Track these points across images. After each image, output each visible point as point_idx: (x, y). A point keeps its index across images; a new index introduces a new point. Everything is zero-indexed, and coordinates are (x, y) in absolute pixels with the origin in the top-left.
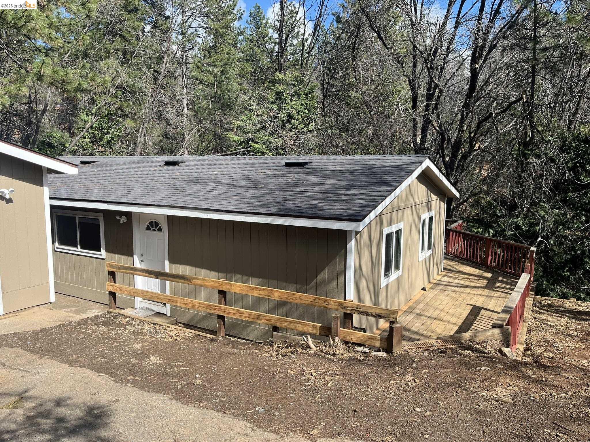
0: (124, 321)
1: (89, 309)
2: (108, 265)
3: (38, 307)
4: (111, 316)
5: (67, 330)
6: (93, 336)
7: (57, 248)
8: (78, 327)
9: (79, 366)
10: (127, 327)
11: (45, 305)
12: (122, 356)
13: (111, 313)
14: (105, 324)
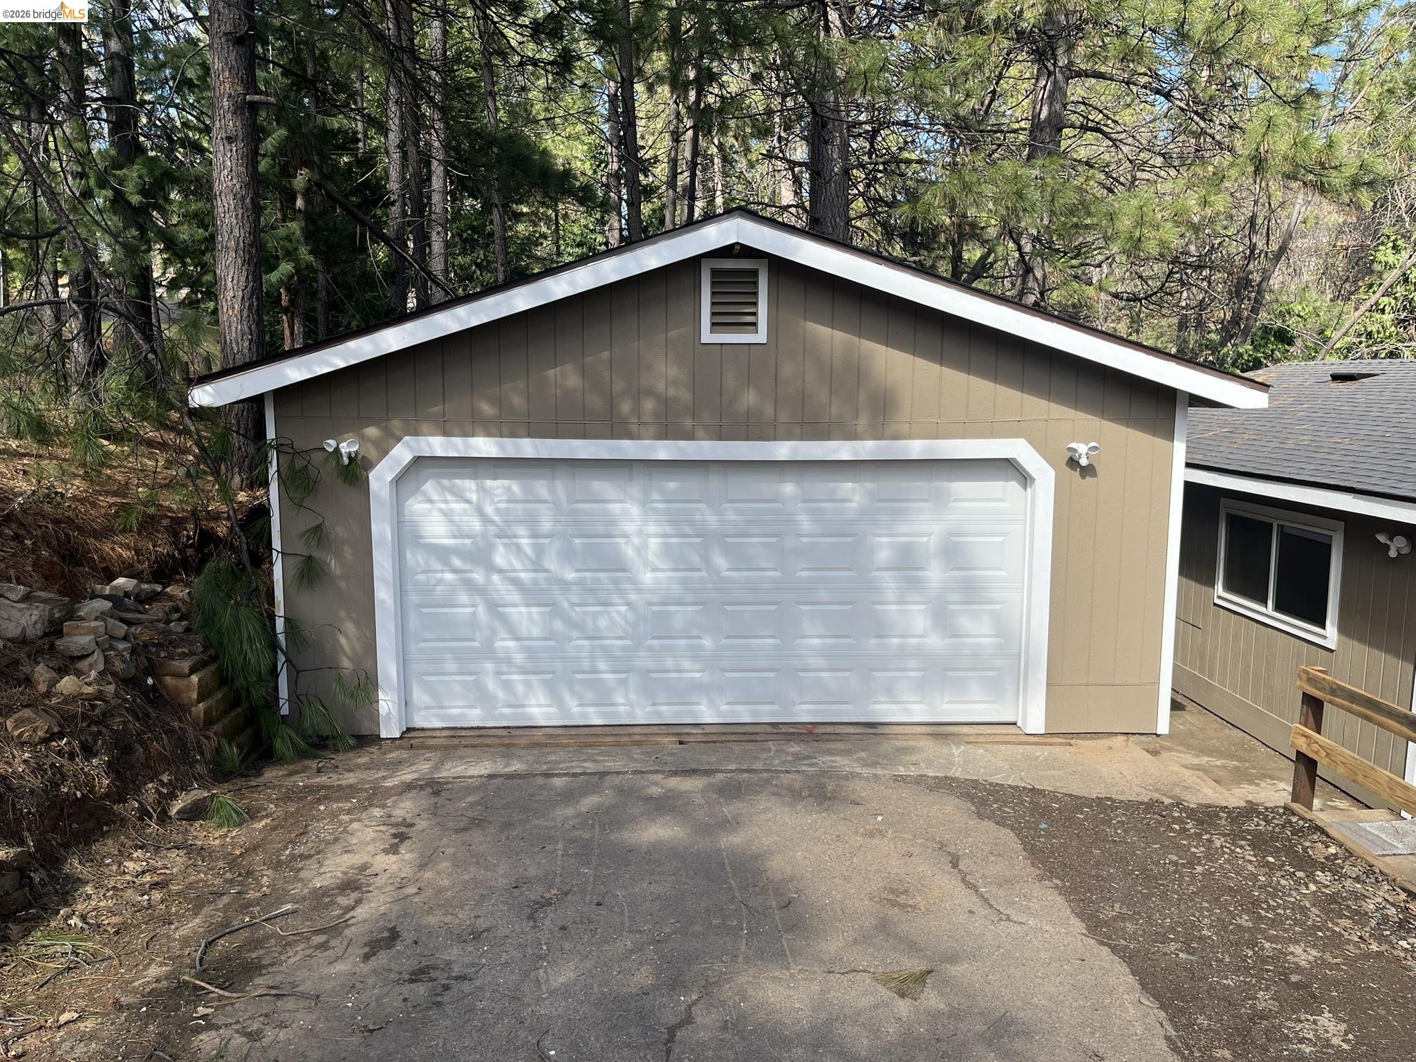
0: (1320, 852)
1: (1272, 778)
2: (1304, 676)
3: (1124, 738)
4: (1290, 822)
5: (1148, 824)
6: (1199, 869)
7: (1219, 597)
8: (1177, 827)
9: (1109, 946)
10: (1318, 873)
11: (1143, 738)
12: (1241, 968)
13: (1294, 814)
14: (1260, 843)
